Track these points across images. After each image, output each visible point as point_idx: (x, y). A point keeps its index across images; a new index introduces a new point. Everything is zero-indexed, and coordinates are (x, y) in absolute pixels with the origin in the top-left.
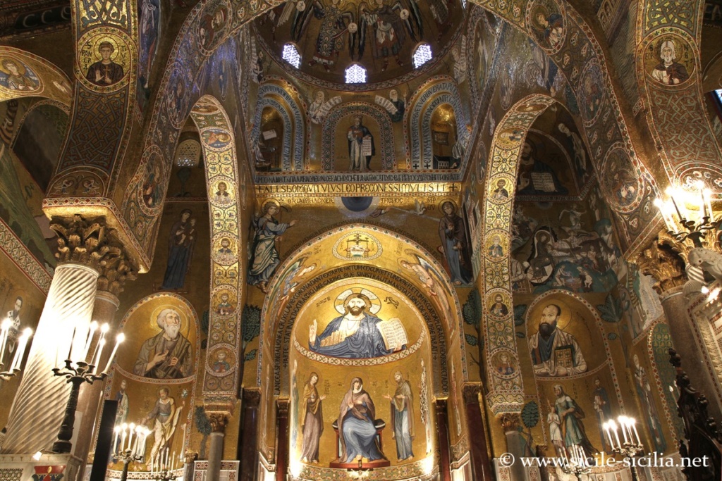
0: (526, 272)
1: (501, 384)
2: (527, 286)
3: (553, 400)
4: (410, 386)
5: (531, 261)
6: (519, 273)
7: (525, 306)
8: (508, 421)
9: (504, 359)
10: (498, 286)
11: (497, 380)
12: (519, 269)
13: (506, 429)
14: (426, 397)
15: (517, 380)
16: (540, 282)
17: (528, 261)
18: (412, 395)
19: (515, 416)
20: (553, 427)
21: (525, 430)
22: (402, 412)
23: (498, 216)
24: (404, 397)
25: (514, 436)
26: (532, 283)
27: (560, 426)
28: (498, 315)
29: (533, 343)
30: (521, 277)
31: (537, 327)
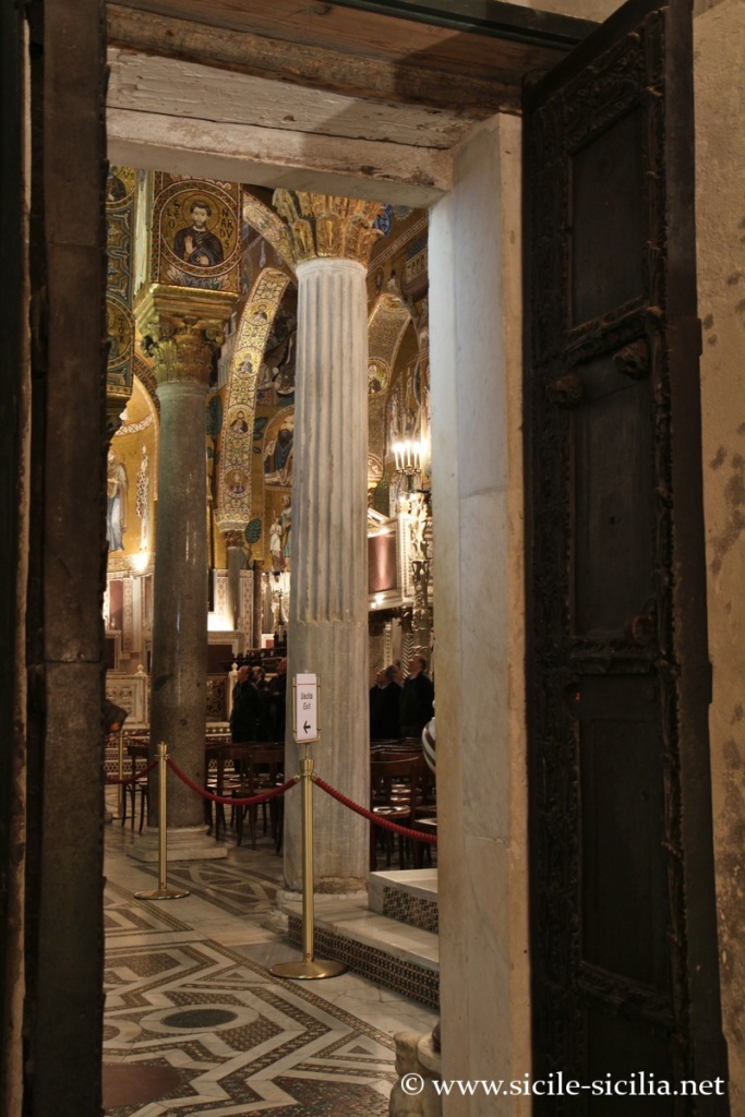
0: (273, 380)
1: (230, 503)
2: (273, 396)
3: (279, 511)
4: (125, 471)
5: (282, 368)
6: (267, 380)
7: (266, 419)
8: (232, 537)
9: (237, 478)
10: (242, 403)
11: (227, 498)
12: (268, 376)
13: (228, 544)
14: (145, 489)
15: (246, 500)
16: (286, 393)
17: (279, 367)
18: (127, 482)
19: (239, 533)
20: (275, 537)
21: (247, 545)
22: (113, 499)
23: (254, 335)
24: (116, 482)
25: (235, 551)
26: (278, 394)
27: (281, 537)
28: (237, 432)
29: (270, 450)
30: (267, 385)
31: (277, 434)
